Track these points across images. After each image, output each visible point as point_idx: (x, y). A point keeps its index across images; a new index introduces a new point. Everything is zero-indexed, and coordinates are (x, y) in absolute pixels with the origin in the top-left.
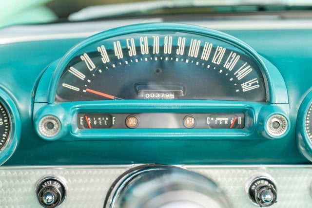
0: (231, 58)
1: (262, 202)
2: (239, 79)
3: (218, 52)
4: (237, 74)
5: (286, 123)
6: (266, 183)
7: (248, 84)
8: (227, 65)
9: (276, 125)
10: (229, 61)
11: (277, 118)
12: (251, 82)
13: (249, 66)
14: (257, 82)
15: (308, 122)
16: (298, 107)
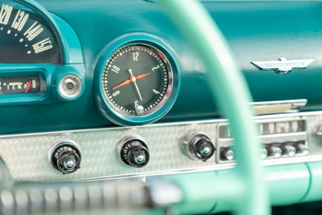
0: (19, 17)
1: (65, 169)
2: (30, 39)
3: (4, 11)
4: (27, 34)
5: (80, 84)
6: (70, 149)
7: (40, 45)
8: (15, 25)
9: (70, 86)
10: (17, 21)
11: (71, 78)
12: (43, 42)
13: (40, 26)
14: (50, 42)
15: (106, 82)
16: (94, 67)
